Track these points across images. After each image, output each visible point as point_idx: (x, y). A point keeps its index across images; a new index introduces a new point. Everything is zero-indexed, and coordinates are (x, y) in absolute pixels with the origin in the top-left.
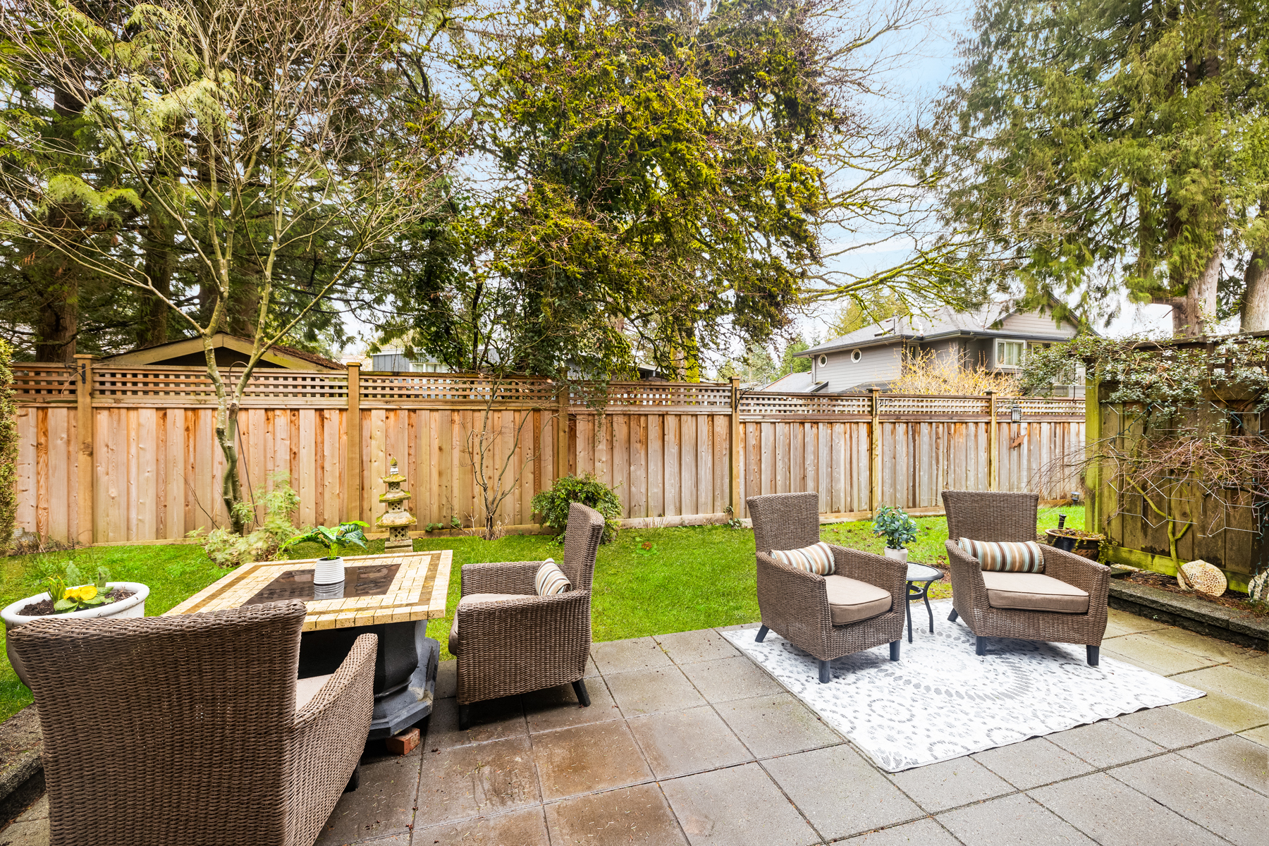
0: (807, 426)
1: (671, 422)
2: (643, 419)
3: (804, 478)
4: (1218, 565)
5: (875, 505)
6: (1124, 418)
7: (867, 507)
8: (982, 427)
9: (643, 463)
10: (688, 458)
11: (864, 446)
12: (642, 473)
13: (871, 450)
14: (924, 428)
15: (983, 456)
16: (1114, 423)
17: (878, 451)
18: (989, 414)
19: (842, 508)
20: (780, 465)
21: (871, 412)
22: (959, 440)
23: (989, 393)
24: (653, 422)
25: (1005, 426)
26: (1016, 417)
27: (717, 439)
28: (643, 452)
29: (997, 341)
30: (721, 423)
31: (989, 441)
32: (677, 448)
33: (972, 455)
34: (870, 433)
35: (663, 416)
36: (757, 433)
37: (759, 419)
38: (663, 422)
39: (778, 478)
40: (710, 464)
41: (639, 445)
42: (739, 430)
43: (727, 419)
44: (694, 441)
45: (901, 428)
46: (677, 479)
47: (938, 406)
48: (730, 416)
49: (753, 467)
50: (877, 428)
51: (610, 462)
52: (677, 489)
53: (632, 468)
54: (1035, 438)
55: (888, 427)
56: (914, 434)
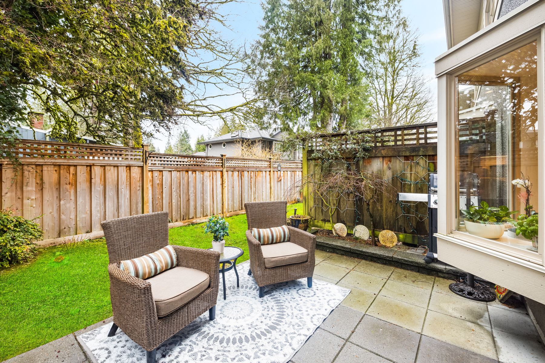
0: (190, 173)
1: (97, 171)
2: (72, 169)
3: (188, 200)
5: (224, 210)
6: (316, 165)
7: (221, 212)
8: (268, 173)
9: (73, 198)
10: (111, 193)
11: (219, 182)
12: (72, 205)
13: (222, 184)
14: (246, 173)
15: (268, 185)
16: (312, 167)
17: (225, 185)
18: (270, 167)
19: (209, 214)
20: (174, 194)
21: (222, 166)
22: (259, 179)
23: (270, 159)
24: (82, 173)
25: (276, 172)
26: (279, 168)
27: (133, 181)
28: (72, 191)
29: (274, 142)
30: (136, 172)
31: (270, 178)
32: (102, 187)
33: (264, 185)
34: (222, 176)
35: (90, 166)
36: (161, 177)
37: (161, 168)
38: (91, 170)
39: (173, 201)
40: (128, 196)
41: (68, 186)
42: (148, 176)
43: (140, 169)
44: (116, 183)
45: (236, 173)
46: (103, 207)
47: (251, 164)
48: (142, 167)
49: (158, 196)
50: (225, 173)
51: (40, 199)
52: (102, 213)
53: (62, 202)
54: (286, 177)
55: (230, 173)
56: (241, 177)
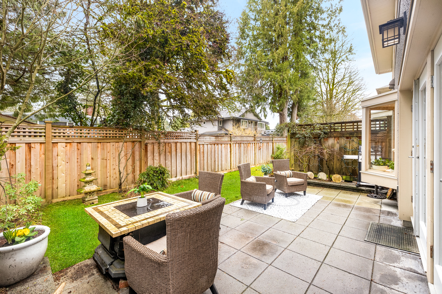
0: (216, 145)
1: (179, 145)
2: (170, 144)
3: (215, 161)
4: (312, 172)
5: (232, 167)
6: (295, 141)
7: (229, 168)
8: (253, 144)
9: (170, 159)
10: (184, 157)
11: (229, 151)
12: (170, 163)
13: (231, 152)
14: (242, 144)
15: (254, 152)
17: (232, 152)
18: (255, 141)
19: (224, 170)
20: (209, 157)
21: (231, 141)
22: (249, 148)
23: (255, 135)
24: (173, 146)
25: (258, 144)
26: (261, 141)
27: (192, 150)
28: (170, 156)
29: (242, 120)
30: (193, 145)
31: (255, 148)
32: (180, 153)
33: (251, 152)
34: (231, 147)
35: (176, 143)
36: (203, 148)
37: (203, 143)
38: (176, 145)
39: (209, 161)
40: (190, 159)
41: (169, 153)
42: (198, 147)
43: (195, 143)
44: (185, 151)
45: (237, 145)
46: (181, 164)
47: (245, 139)
48: (196, 143)
49: (202, 158)
50: (232, 145)
51: (159, 160)
52: (181, 167)
53: (167, 161)
54: (263, 147)
55: (234, 145)
56: (240, 147)
